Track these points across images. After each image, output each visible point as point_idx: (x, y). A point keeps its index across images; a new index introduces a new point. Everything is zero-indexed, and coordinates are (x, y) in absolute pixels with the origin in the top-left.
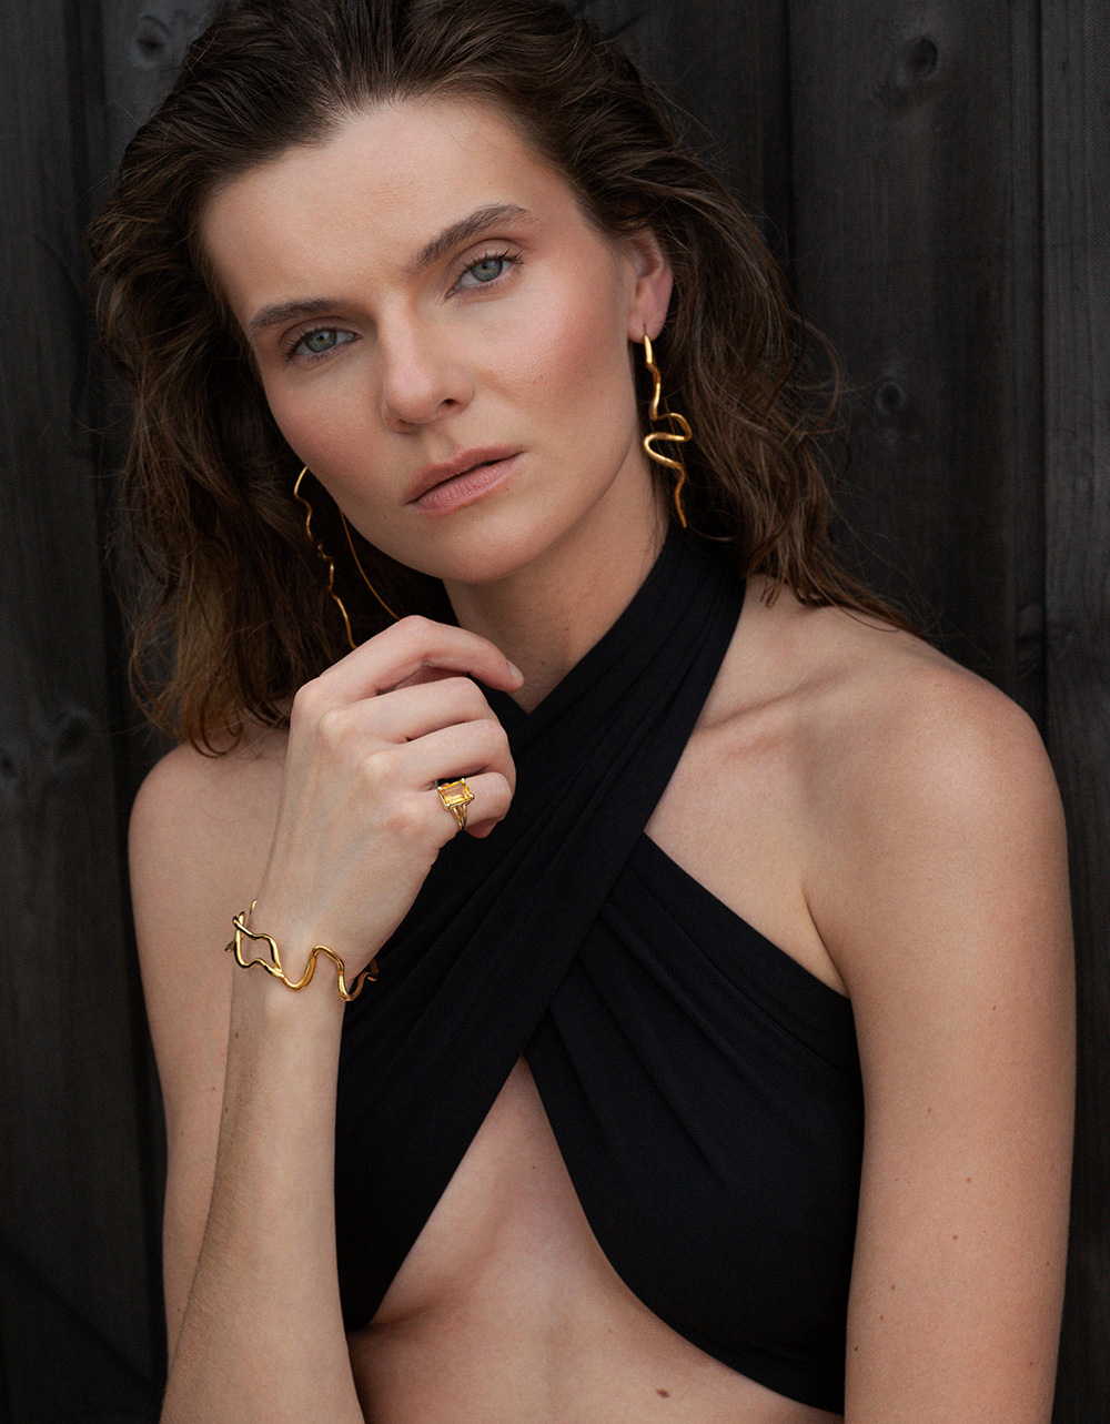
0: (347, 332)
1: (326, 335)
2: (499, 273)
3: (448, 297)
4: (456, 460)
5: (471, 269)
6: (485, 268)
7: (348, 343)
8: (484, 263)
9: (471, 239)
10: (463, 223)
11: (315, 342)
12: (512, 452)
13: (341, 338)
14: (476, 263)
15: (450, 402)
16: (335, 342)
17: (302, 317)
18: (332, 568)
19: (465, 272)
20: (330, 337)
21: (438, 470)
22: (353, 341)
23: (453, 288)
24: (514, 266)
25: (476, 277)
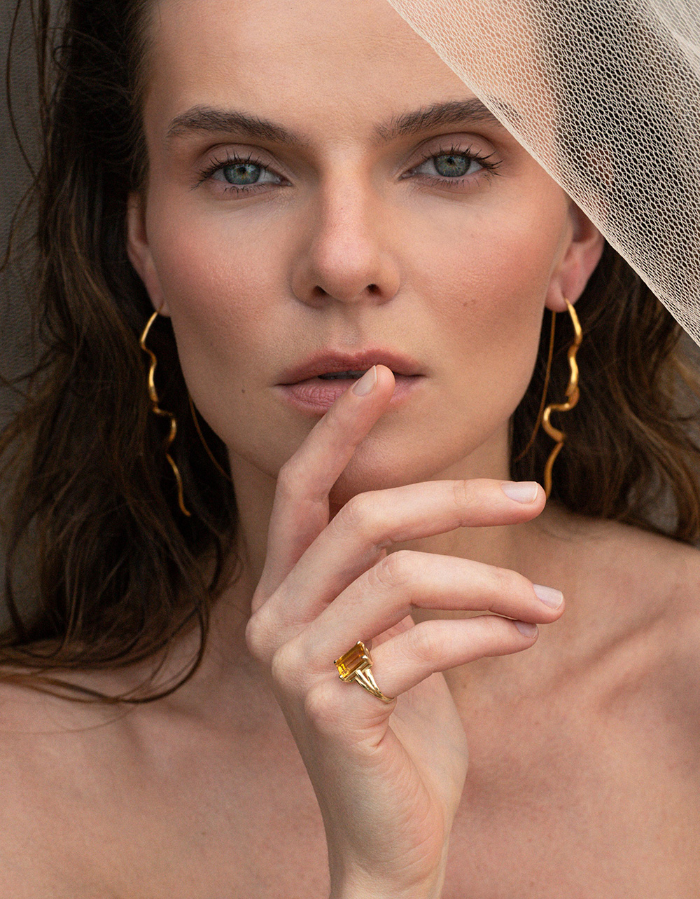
0: (274, 173)
1: (250, 169)
2: (463, 174)
3: (402, 178)
4: (359, 356)
5: (435, 158)
6: (450, 162)
7: (274, 185)
8: (451, 156)
9: (458, 126)
10: (458, 105)
11: (233, 173)
12: (415, 371)
13: (265, 177)
14: (442, 153)
15: (373, 289)
16: (256, 180)
17: (238, 134)
18: (174, 425)
19: (429, 159)
20: (253, 173)
21: (333, 358)
22: (280, 185)
23: (410, 171)
24: (486, 172)
25: (437, 168)
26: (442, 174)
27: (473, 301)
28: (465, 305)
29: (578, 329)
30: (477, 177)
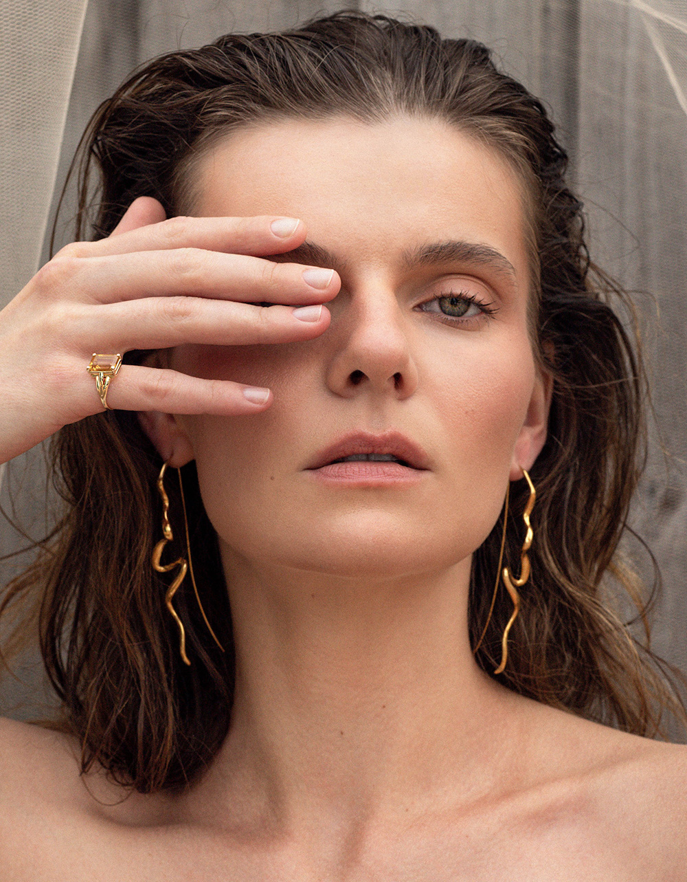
2: (462, 315)
3: (414, 310)
5: (441, 300)
9: (464, 266)
24: (484, 315)
25: (441, 307)
26: (445, 313)
27: (473, 411)
28: (467, 413)
29: (533, 490)
30: (477, 318)
